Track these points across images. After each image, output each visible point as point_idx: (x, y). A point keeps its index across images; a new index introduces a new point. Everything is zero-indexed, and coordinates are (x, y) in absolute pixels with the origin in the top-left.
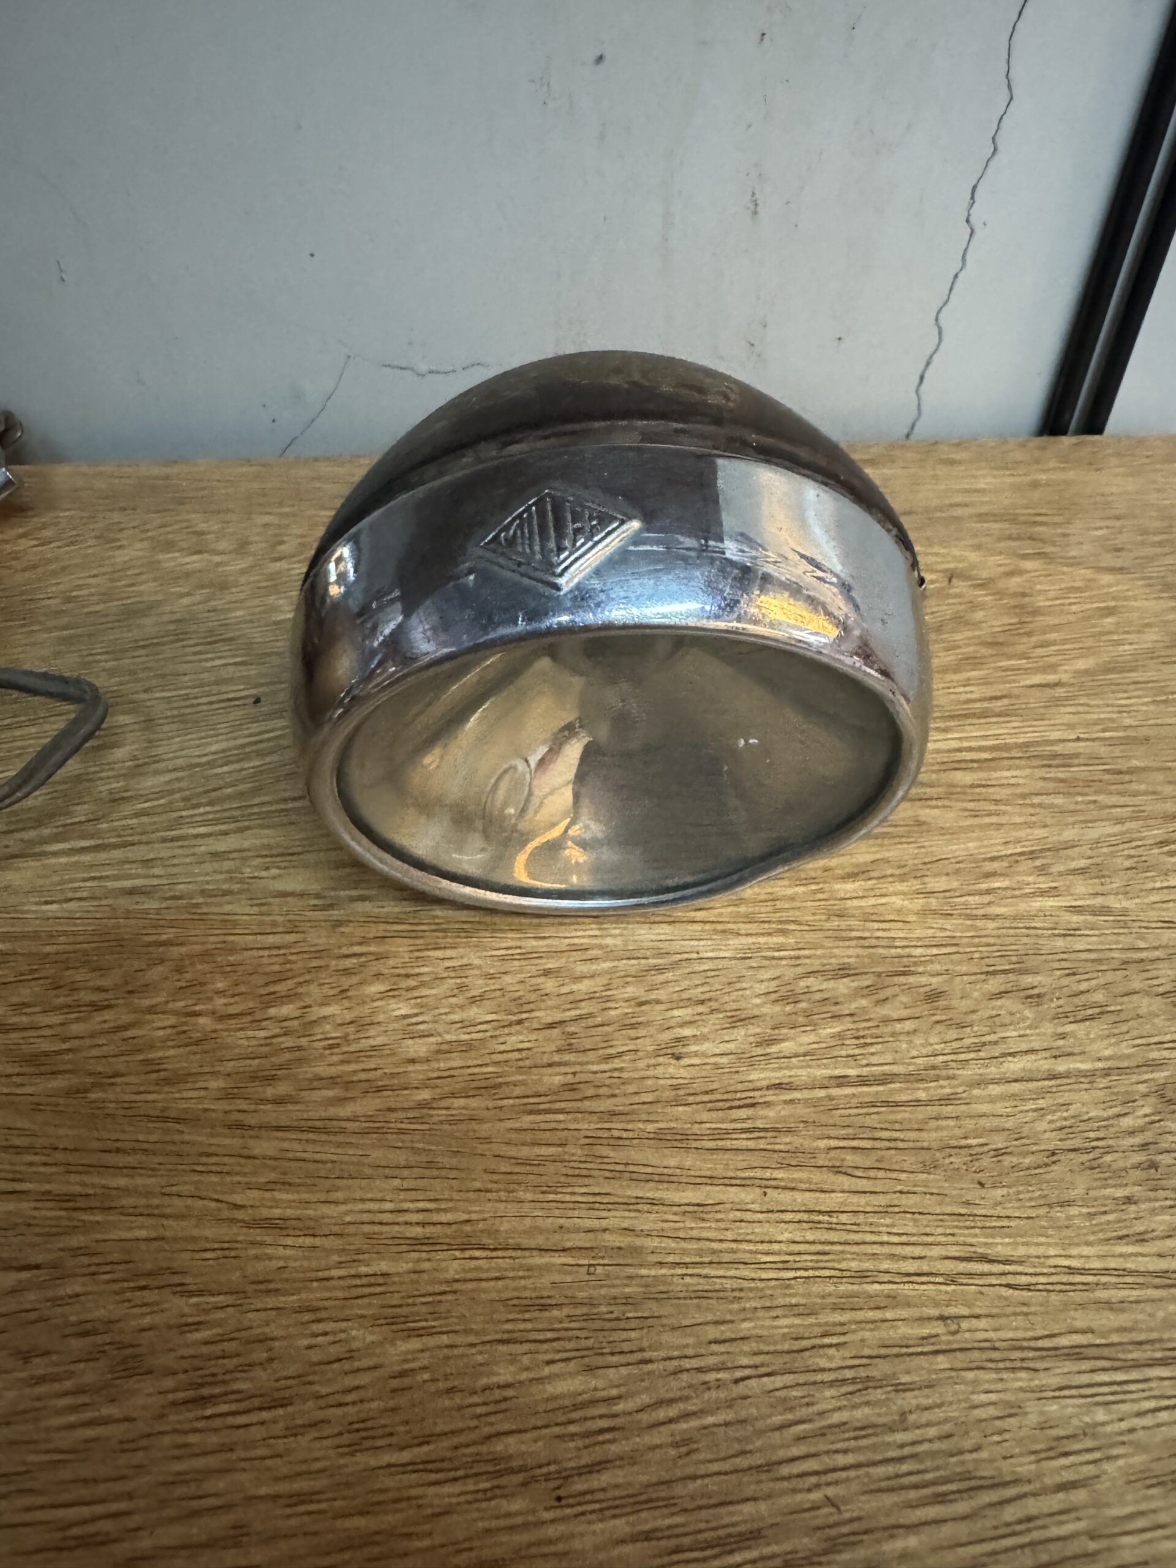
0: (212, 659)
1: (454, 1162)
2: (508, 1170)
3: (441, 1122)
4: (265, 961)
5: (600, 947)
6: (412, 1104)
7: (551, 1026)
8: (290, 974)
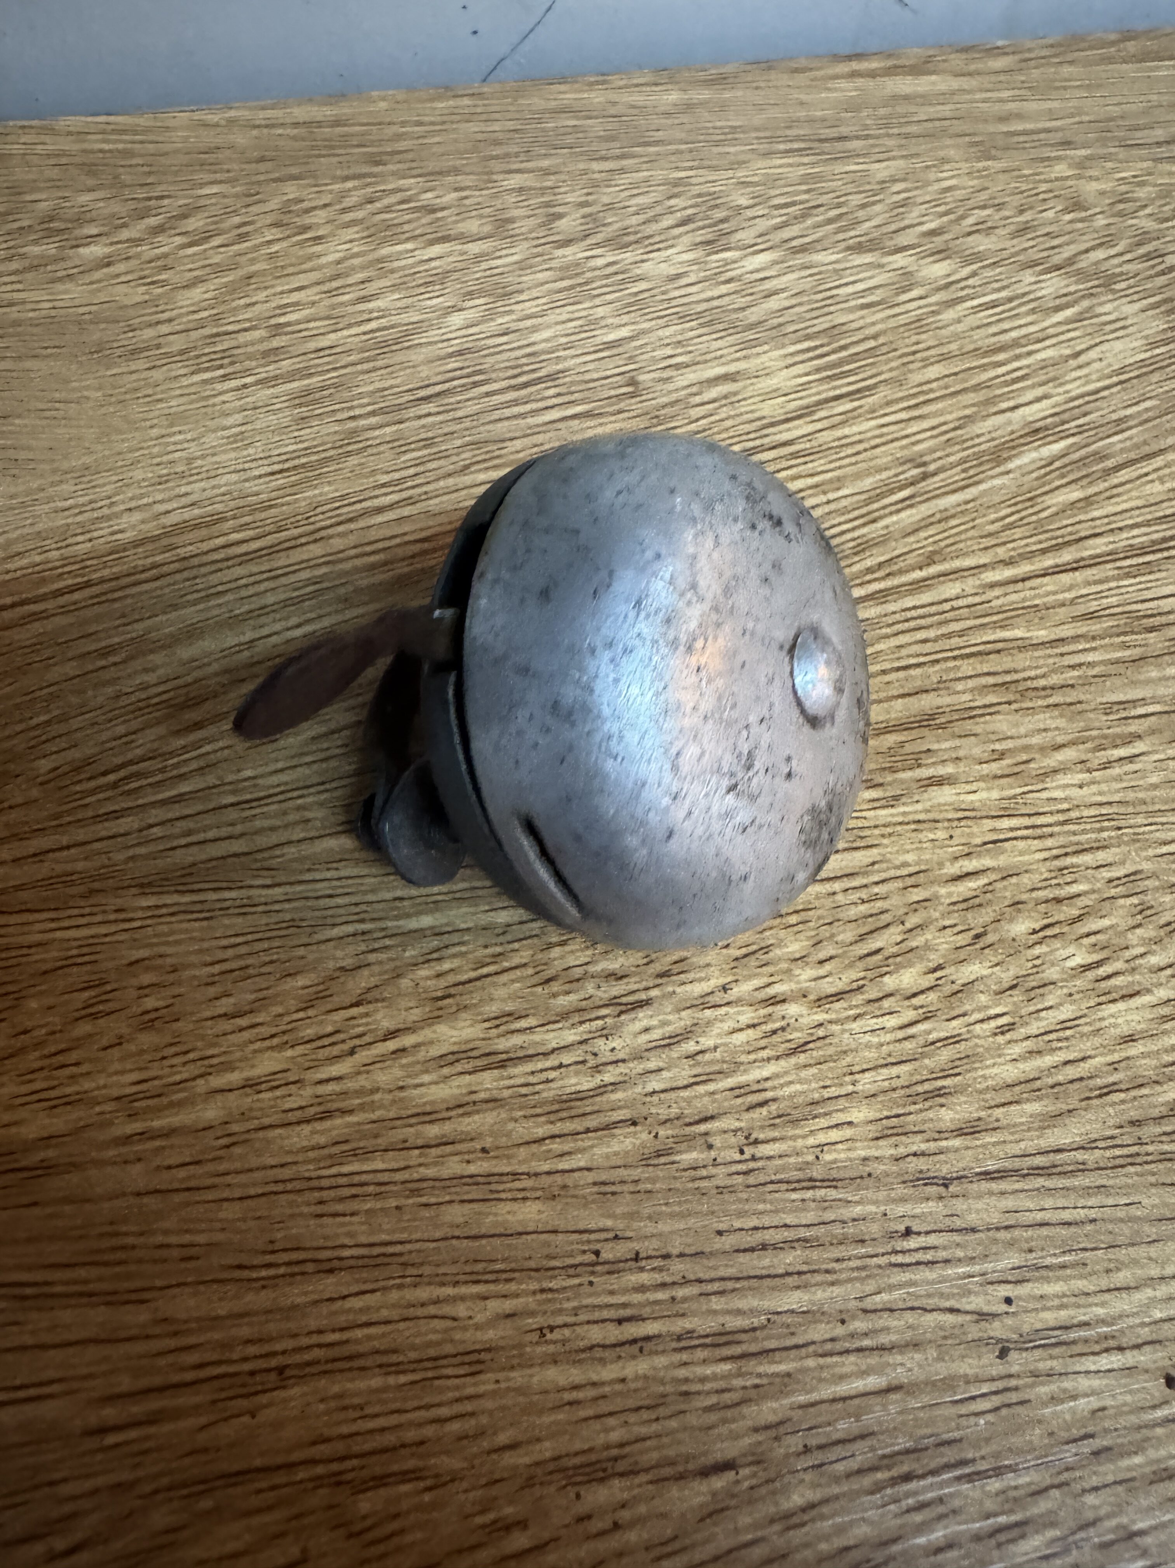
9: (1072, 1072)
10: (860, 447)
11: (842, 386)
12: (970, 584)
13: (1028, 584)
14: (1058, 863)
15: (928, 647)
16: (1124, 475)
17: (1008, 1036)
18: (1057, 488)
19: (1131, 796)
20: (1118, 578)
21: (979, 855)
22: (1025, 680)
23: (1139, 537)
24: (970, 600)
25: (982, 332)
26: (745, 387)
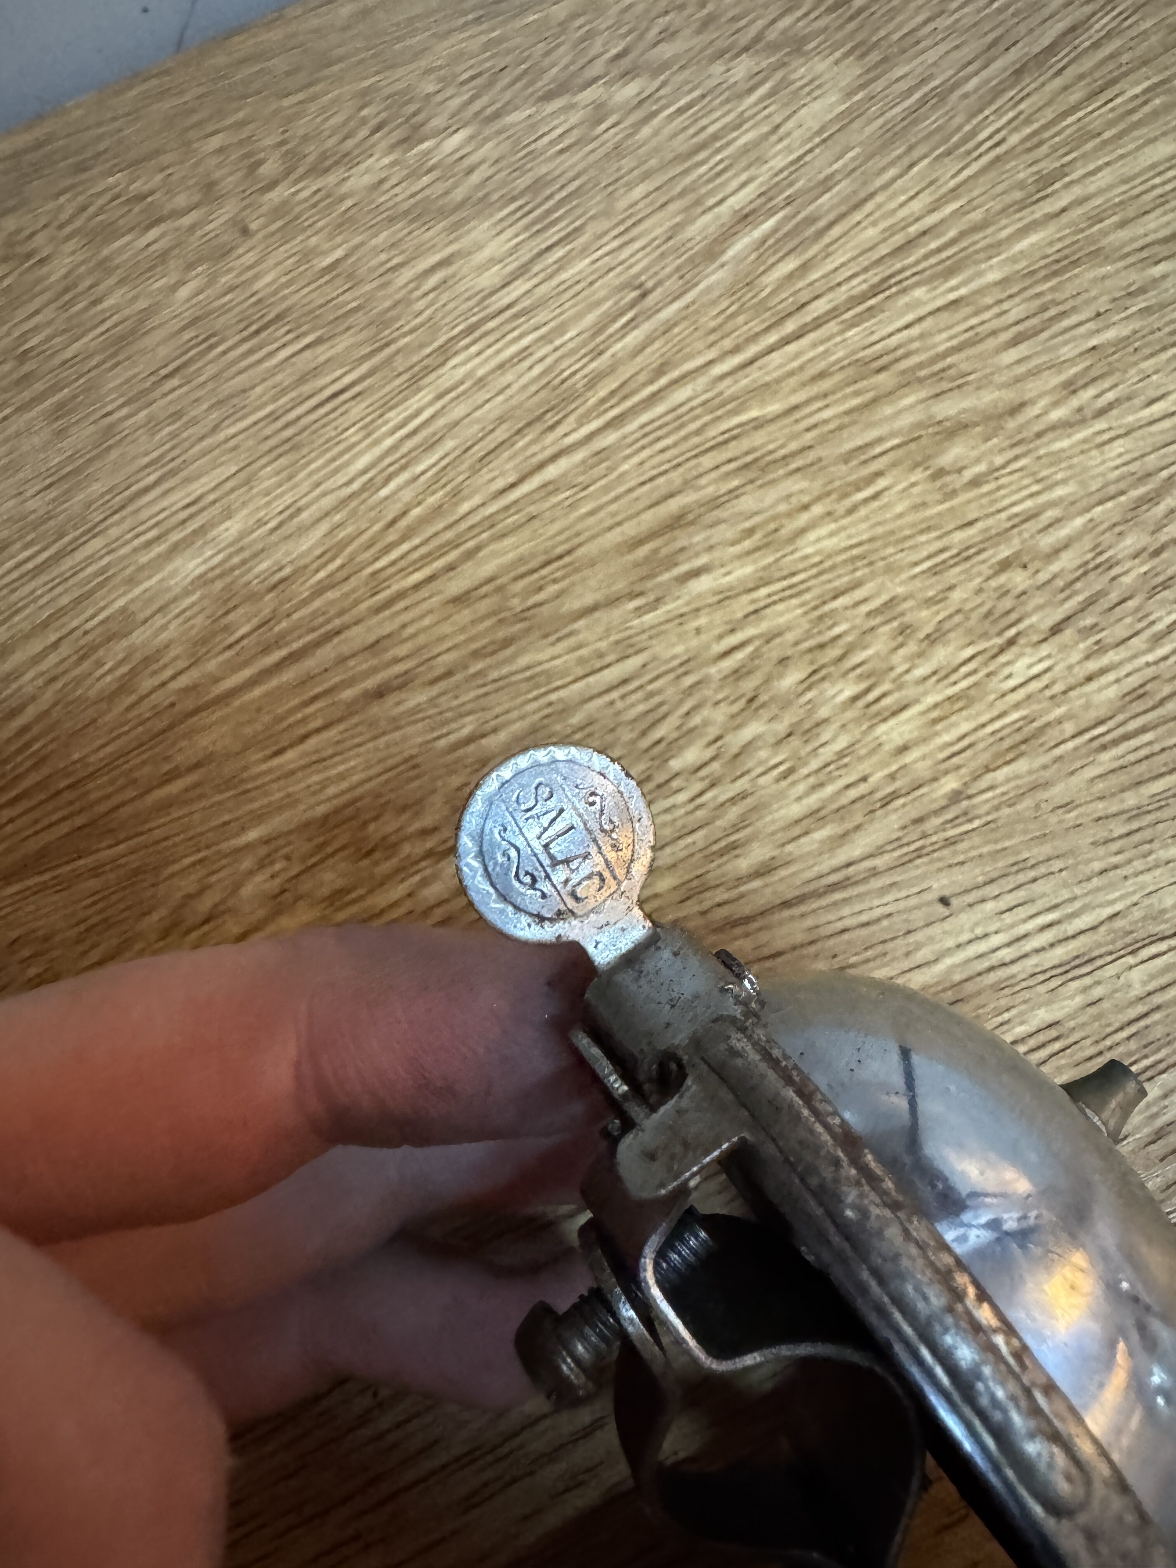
0: (271, 354)
1: (1046, 849)
2: (1124, 830)
3: (997, 808)
4: (620, 705)
5: (1052, 504)
6: (943, 802)
7: (1056, 630)
8: (665, 709)
9: (853, 793)
10: (578, 287)
11: (553, 235)
12: (702, 381)
13: (757, 364)
14: (817, 613)
15: (668, 455)
16: (836, 231)
17: (790, 779)
18: (773, 265)
19: (880, 530)
20: (843, 332)
21: (742, 628)
22: (763, 456)
23: (858, 286)
24: (704, 397)
25: (681, 137)
26: (461, 268)
